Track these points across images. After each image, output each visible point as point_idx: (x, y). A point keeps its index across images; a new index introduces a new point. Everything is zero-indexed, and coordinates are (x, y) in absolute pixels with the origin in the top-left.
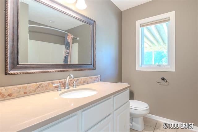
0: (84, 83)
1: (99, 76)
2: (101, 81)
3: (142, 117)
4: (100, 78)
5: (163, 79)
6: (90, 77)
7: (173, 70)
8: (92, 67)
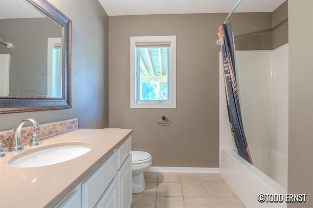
0: (51, 134)
1: (77, 119)
2: (79, 128)
3: (143, 173)
4: (77, 123)
5: (164, 118)
6: (60, 122)
7: (173, 106)
8: (64, 103)
